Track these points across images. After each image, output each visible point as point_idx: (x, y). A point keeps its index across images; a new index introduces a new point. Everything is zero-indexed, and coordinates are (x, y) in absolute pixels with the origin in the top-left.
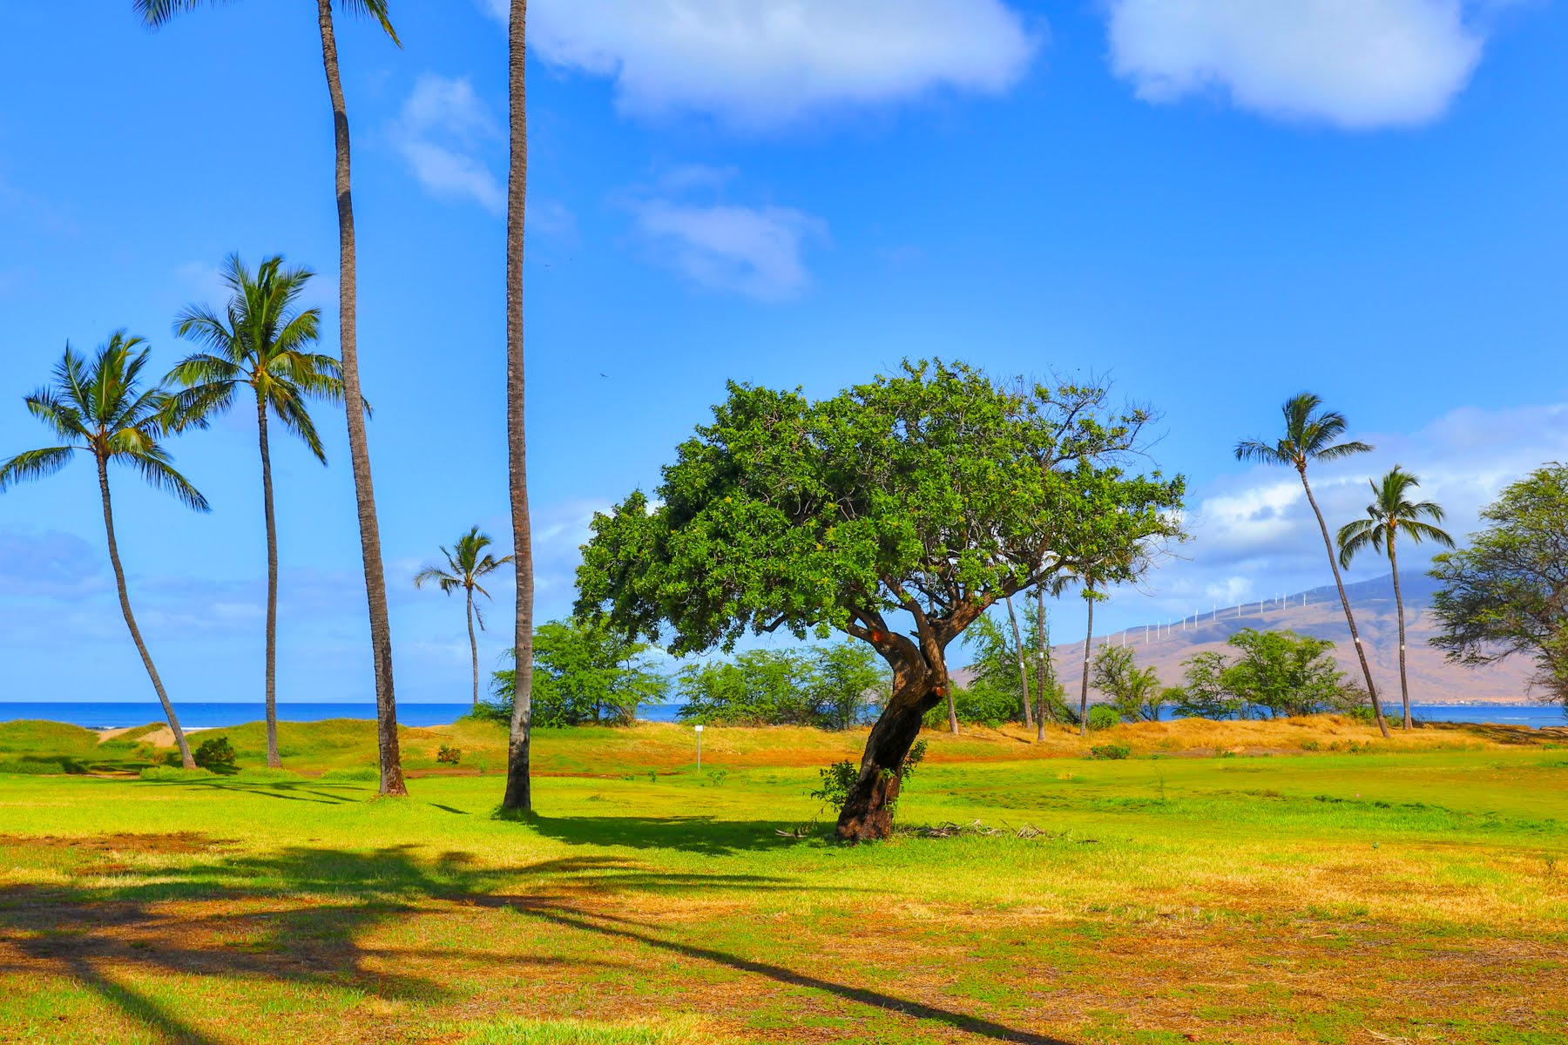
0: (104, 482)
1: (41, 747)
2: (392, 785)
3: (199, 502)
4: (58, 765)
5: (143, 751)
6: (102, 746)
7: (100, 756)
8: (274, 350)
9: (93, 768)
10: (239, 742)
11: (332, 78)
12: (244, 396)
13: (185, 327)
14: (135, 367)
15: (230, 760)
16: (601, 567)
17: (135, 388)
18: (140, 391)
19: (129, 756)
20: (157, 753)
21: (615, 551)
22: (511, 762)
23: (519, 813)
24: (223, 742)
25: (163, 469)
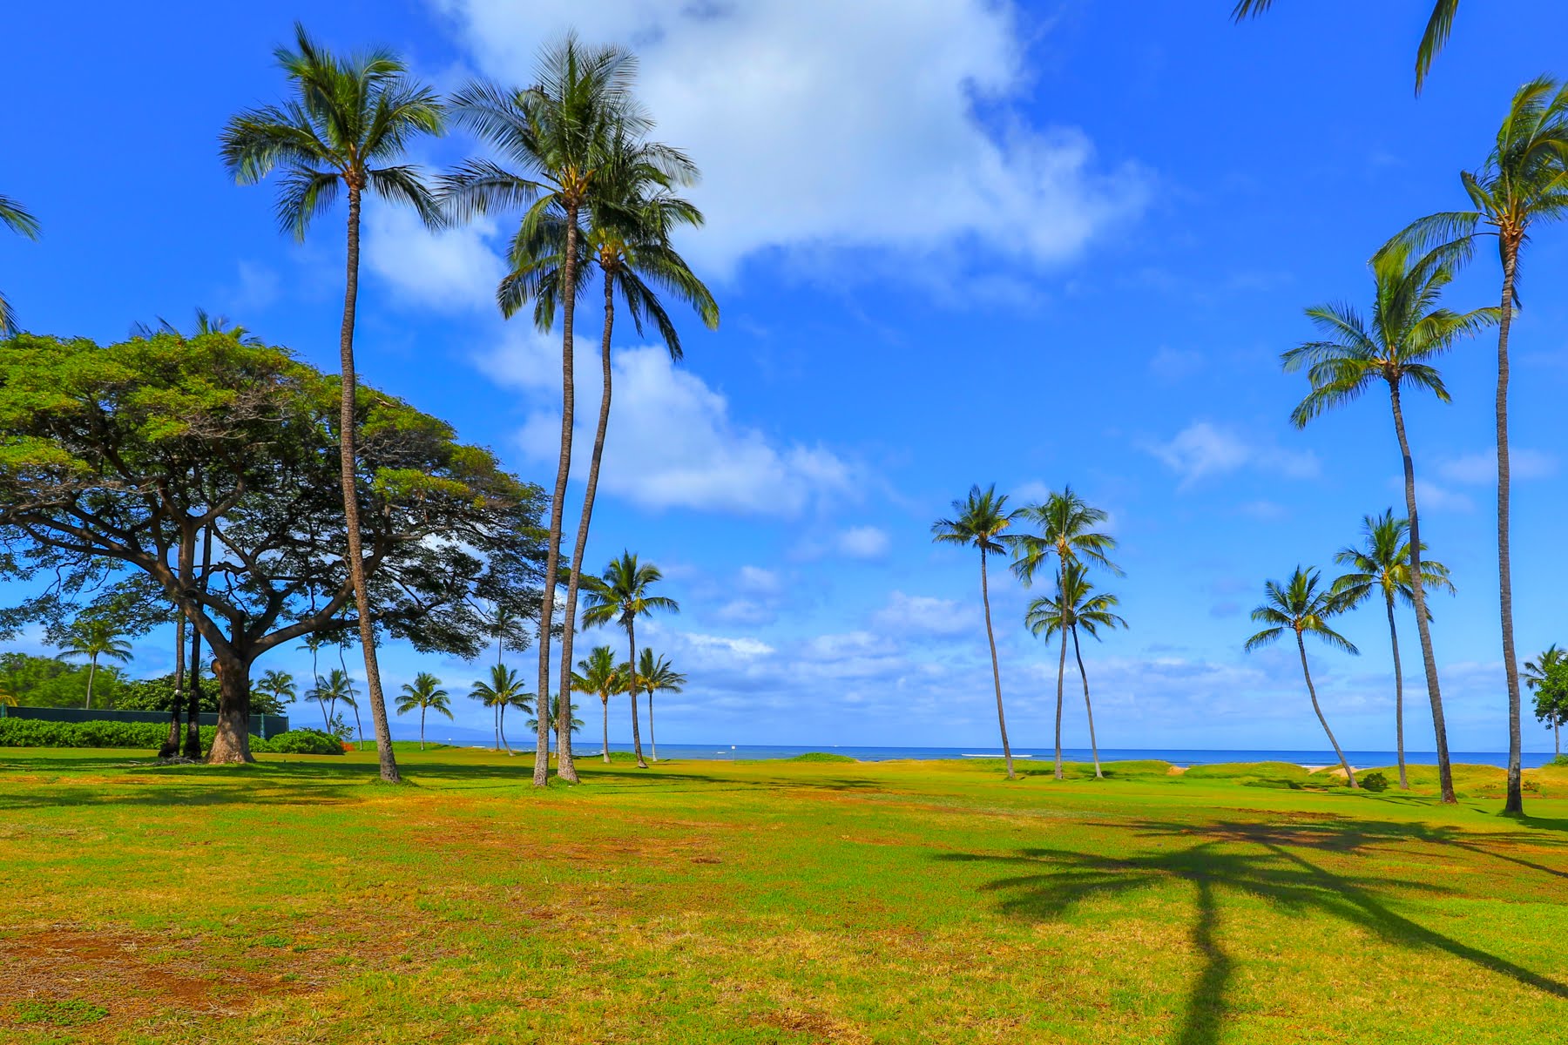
0: (1301, 643)
1: (1279, 775)
2: (1447, 798)
3: (1353, 649)
4: (1287, 784)
5: (1333, 779)
6: (1310, 776)
7: (1308, 780)
8: (1393, 565)
9: (1306, 786)
10: (1390, 776)
11: (1402, 439)
12: (1377, 589)
13: (1341, 557)
14: (1313, 583)
15: (1385, 785)
16: (1548, 692)
17: (1314, 593)
18: (1317, 594)
19: (1325, 781)
20: (1341, 780)
21: (1555, 684)
22: (1509, 788)
23: (1514, 813)
24: (1379, 775)
25: (1331, 633)
